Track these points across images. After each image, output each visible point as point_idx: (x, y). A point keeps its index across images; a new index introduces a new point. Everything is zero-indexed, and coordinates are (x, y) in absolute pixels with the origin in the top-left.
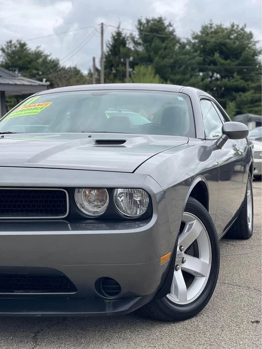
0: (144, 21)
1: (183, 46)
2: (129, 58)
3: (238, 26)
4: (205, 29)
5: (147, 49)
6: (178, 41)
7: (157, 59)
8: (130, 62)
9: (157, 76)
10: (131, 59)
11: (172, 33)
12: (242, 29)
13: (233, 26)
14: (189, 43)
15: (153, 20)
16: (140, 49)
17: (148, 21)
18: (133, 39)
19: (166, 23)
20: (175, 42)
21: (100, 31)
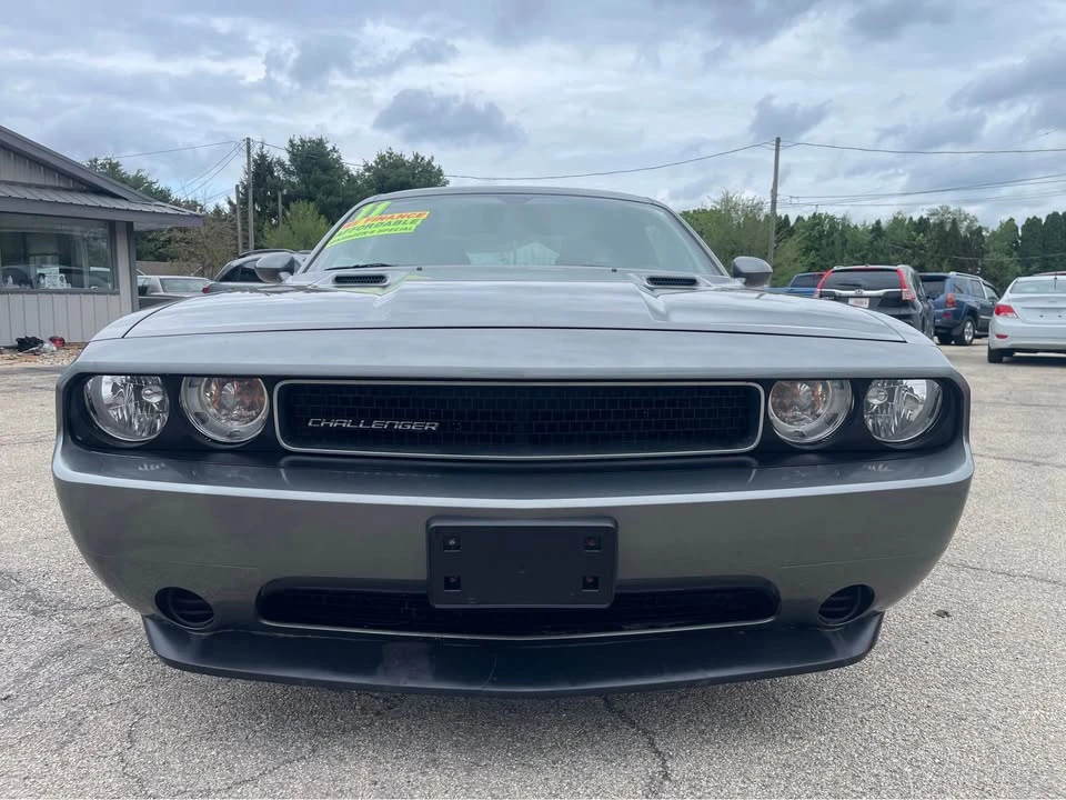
0: (297, 142)
1: (352, 179)
2: (281, 190)
3: (423, 159)
4: (382, 158)
5: (303, 181)
6: (347, 172)
7: (319, 196)
8: (283, 196)
9: (323, 216)
10: (285, 192)
11: (337, 160)
12: (429, 163)
13: (416, 157)
14: (360, 176)
15: (310, 142)
16: (294, 179)
17: (303, 141)
18: (281, 164)
19: (329, 147)
20: (341, 173)
21: (245, 148)
